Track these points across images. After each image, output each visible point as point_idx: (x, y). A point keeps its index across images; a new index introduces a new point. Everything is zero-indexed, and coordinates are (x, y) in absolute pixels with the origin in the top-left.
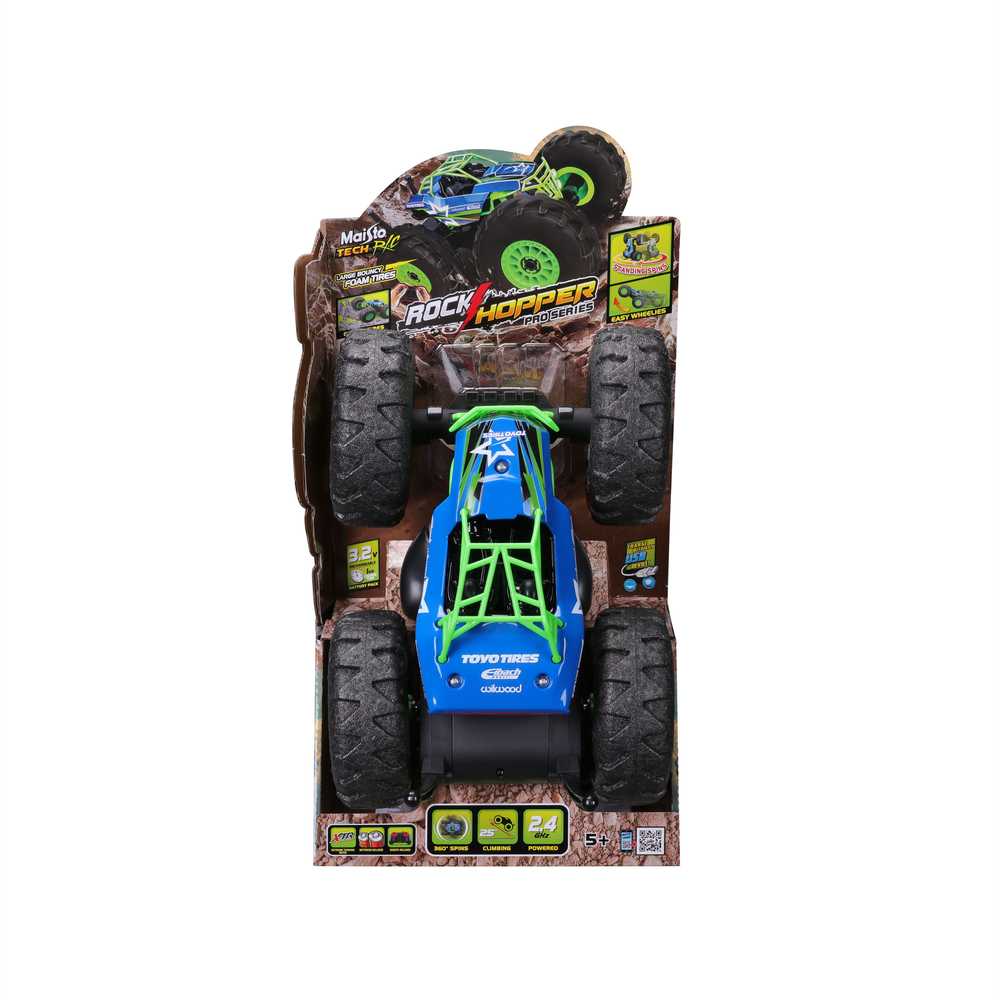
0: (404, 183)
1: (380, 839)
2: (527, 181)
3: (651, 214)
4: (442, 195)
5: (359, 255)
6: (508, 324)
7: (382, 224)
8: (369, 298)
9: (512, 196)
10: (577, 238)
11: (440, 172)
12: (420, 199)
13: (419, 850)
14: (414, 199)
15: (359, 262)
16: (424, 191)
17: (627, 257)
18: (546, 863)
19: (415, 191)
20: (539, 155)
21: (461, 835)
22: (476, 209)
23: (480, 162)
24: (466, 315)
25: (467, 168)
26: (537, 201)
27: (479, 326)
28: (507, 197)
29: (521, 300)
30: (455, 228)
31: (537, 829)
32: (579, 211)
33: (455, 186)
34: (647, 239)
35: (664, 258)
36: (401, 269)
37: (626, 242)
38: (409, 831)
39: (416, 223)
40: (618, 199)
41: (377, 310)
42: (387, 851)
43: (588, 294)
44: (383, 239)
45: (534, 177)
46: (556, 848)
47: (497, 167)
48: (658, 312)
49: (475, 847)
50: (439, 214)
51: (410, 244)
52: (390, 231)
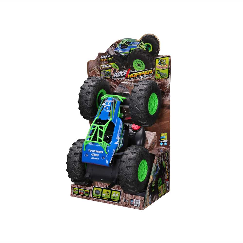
0: (114, 45)
1: (83, 192)
2: (138, 46)
3: (164, 54)
4: (121, 48)
5: (105, 61)
6: (134, 79)
7: (109, 54)
8: (107, 71)
9: (135, 49)
10: (149, 59)
11: (121, 43)
12: (117, 49)
13: (90, 196)
14: (116, 49)
15: (105, 62)
16: (118, 47)
17: (159, 64)
18: (115, 204)
19: (116, 47)
20: (141, 40)
21: (99, 194)
22: (128, 52)
23: (129, 41)
24: (126, 76)
25: (126, 42)
26: (141, 50)
27: (128, 79)
28: (134, 49)
29: (137, 73)
30: (124, 56)
31: (114, 196)
32: (149, 53)
33: (124, 47)
34: (163, 60)
35: (167, 65)
36: (113, 65)
37: (159, 61)
38: (89, 191)
39: (116, 54)
40: (157, 51)
41: (108, 74)
42: (84, 195)
43: (151, 73)
44: (110, 58)
45: (140, 45)
46: (117, 201)
47: (132, 42)
48: (166, 78)
49: (101, 198)
50: (121, 53)
51: (115, 59)
52: (111, 56)
